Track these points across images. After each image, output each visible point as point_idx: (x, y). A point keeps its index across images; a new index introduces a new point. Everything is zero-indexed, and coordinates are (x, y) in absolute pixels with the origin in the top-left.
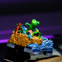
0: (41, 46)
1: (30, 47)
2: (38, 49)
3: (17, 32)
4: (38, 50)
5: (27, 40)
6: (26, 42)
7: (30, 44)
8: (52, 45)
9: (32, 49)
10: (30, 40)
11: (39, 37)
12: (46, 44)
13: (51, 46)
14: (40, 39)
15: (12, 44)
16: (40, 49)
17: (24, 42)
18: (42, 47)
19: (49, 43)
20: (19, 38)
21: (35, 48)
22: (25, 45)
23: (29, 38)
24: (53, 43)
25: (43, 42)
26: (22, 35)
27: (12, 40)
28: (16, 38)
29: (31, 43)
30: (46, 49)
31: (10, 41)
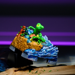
0: (40, 52)
1: (26, 52)
2: (35, 55)
3: (20, 35)
4: (36, 57)
5: (26, 44)
6: (24, 47)
7: (27, 49)
8: (56, 53)
9: (28, 54)
10: (28, 45)
11: (37, 42)
12: (48, 51)
13: (54, 53)
14: (39, 45)
15: (13, 47)
16: (39, 55)
17: (23, 46)
18: (41, 54)
19: (52, 50)
20: (20, 41)
21: (32, 54)
22: (23, 50)
23: (28, 42)
24: (58, 51)
25: (44, 48)
26: (23, 39)
27: (14, 43)
28: (17, 41)
29: (29, 48)
30: (47, 56)
31: (13, 43)
